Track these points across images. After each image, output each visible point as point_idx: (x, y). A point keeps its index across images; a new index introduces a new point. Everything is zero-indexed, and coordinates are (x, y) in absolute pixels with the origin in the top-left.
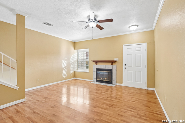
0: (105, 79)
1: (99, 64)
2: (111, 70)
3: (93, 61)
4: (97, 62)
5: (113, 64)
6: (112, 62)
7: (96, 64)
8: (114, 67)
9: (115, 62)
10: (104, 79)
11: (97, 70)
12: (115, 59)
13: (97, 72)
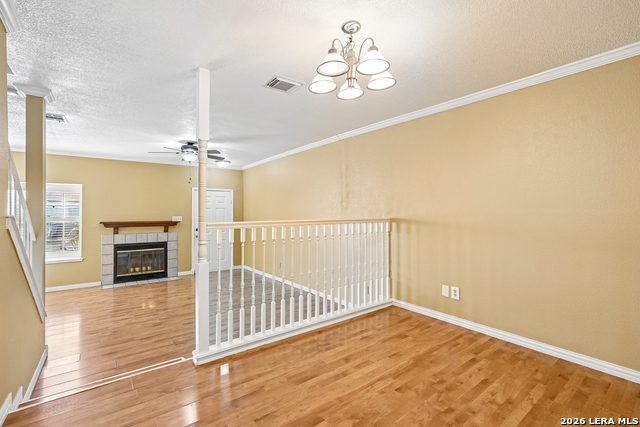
0: (137, 269)
1: (122, 231)
2: (164, 245)
3: (107, 225)
4: (116, 227)
5: (169, 230)
6: (168, 225)
7: (116, 232)
8: (170, 237)
9: (175, 224)
10: (141, 271)
11: (118, 247)
12: (174, 219)
13: (116, 254)
